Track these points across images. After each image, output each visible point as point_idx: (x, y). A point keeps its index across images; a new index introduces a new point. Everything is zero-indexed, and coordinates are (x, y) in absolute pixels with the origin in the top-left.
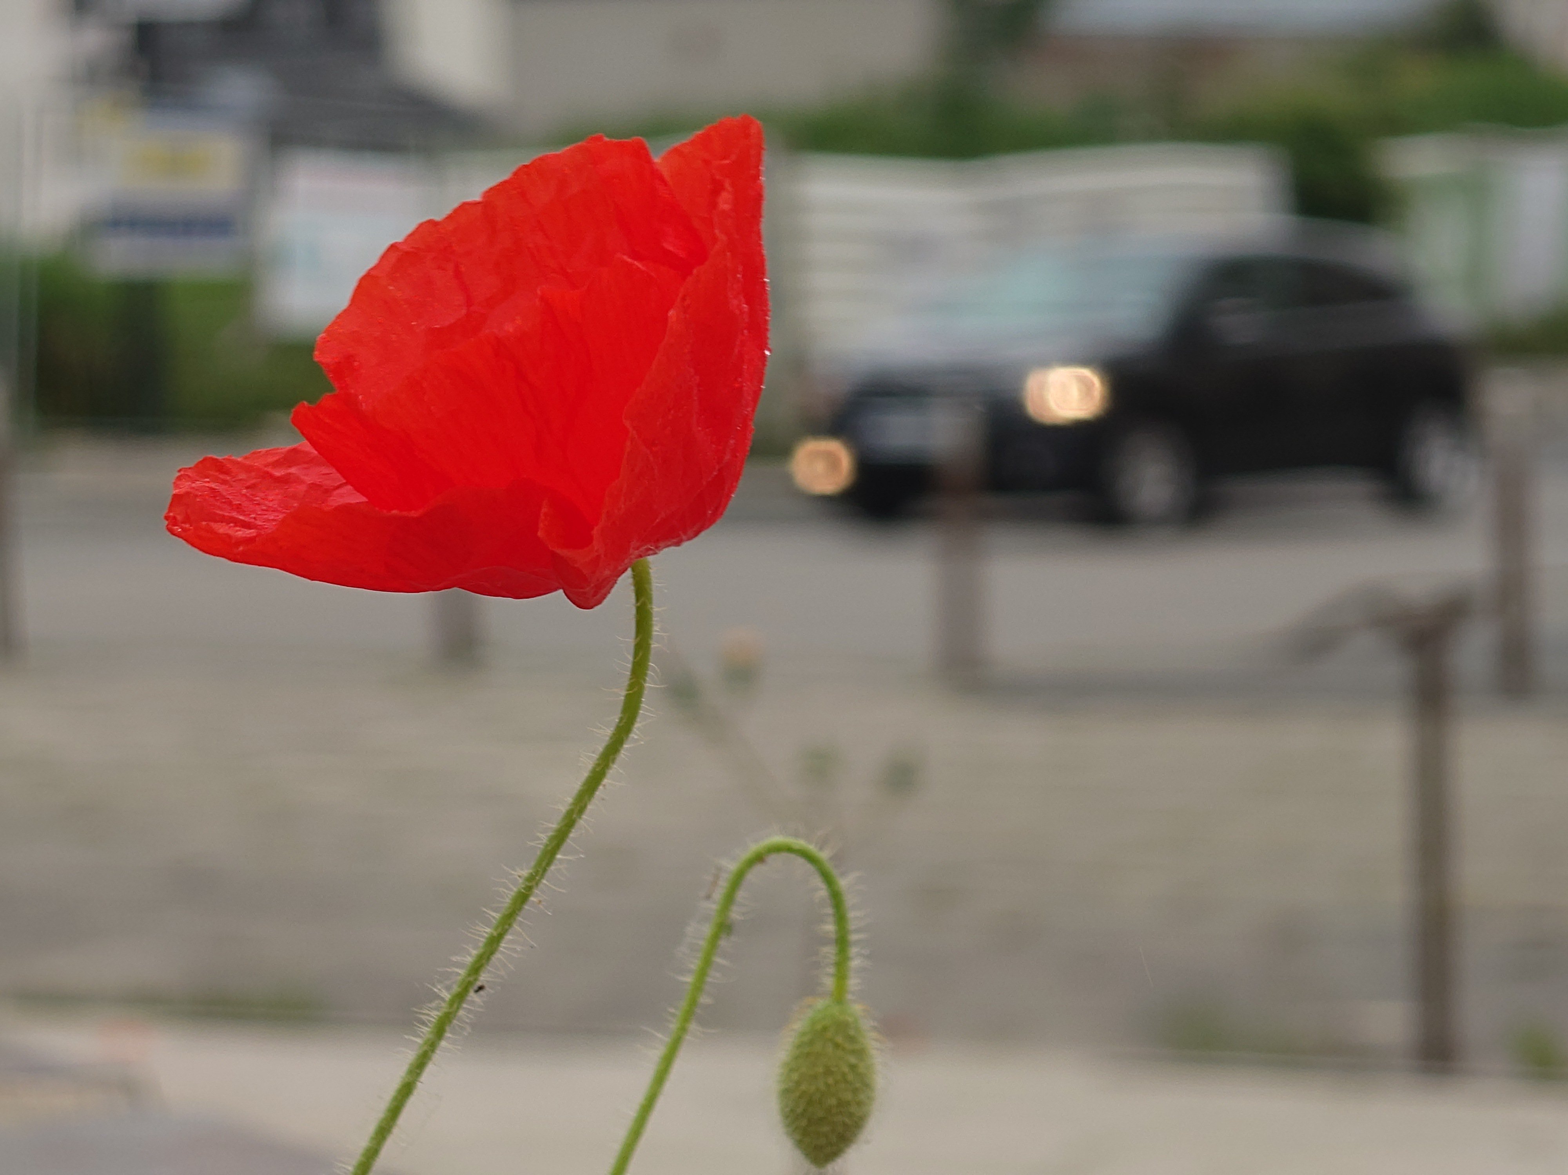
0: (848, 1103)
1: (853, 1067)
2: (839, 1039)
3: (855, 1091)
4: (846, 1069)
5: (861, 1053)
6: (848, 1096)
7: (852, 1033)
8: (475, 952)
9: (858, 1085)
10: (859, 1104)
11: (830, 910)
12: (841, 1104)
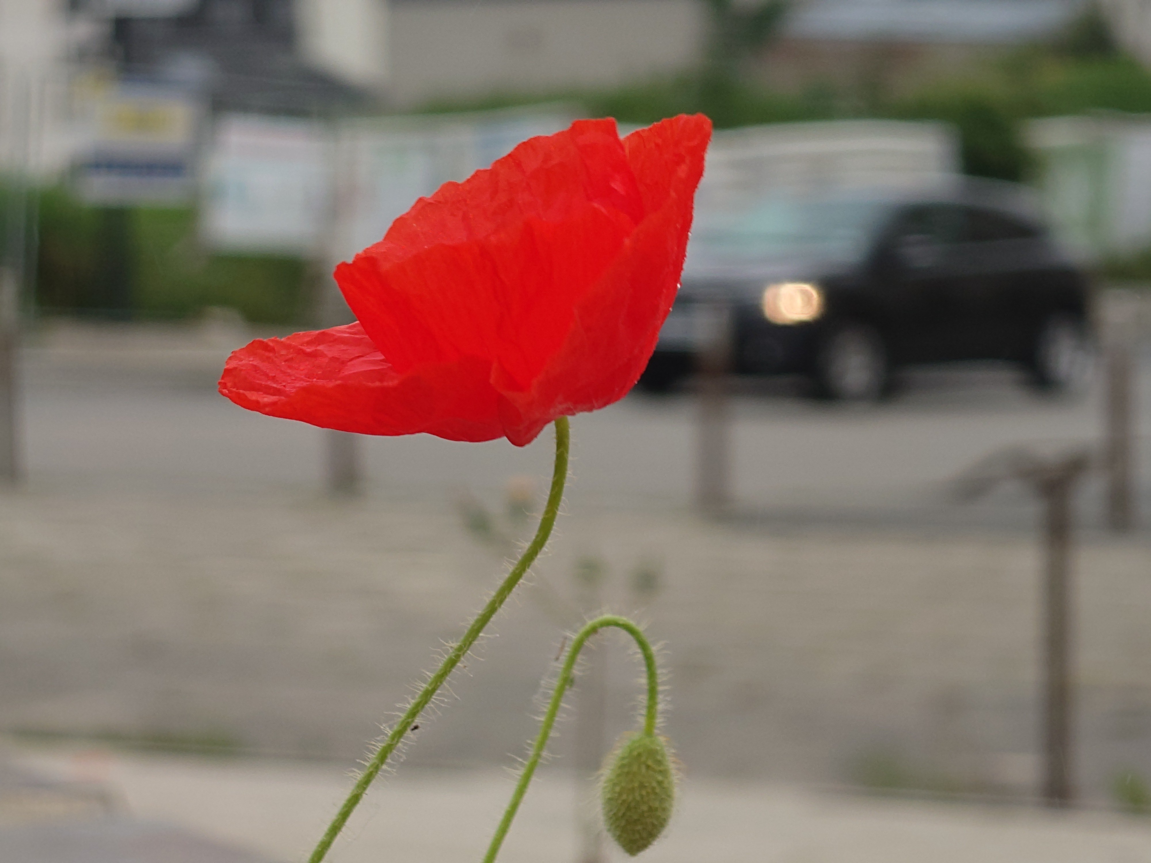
0: (656, 809)
1: (660, 783)
2: (650, 763)
3: (662, 800)
4: (654, 784)
5: (664, 773)
6: (657, 804)
7: (659, 758)
8: (413, 701)
9: (663, 797)
10: (664, 810)
11: (644, 669)
12: (651, 809)
